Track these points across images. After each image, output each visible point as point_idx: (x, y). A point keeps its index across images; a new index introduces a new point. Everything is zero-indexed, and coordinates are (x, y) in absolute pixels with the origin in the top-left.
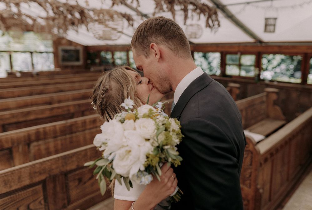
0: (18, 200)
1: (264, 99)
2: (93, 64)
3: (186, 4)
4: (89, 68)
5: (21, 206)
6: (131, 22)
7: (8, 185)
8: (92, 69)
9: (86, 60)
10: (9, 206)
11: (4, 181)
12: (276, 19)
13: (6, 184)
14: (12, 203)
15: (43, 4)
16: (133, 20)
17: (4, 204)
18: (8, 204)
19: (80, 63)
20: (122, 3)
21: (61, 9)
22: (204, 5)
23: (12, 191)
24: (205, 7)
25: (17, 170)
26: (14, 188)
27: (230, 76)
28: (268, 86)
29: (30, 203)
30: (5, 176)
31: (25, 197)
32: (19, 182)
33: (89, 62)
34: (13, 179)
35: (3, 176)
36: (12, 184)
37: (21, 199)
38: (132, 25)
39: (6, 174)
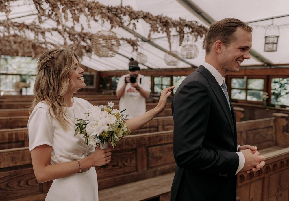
0: (20, 175)
1: (272, 124)
2: (105, 87)
3: (182, 27)
4: (101, 92)
5: (22, 180)
6: (135, 47)
7: (14, 161)
8: (103, 93)
9: (98, 84)
10: (13, 179)
11: (12, 157)
12: (278, 37)
13: (13, 160)
14: (15, 176)
15: (62, 33)
16: (137, 45)
17: (10, 176)
18: (13, 176)
19: (94, 87)
20: (120, 26)
21: (76, 36)
22: (201, 27)
23: (16, 166)
24: (202, 29)
25: (21, 150)
26: (18, 164)
27: (236, 101)
28: (278, 111)
29: (29, 180)
30: (13, 153)
31: (25, 173)
32: (22, 161)
33: (101, 86)
34: (18, 157)
35: (11, 153)
36: (17, 161)
37: (22, 174)
38: (137, 50)
39: (14, 152)
